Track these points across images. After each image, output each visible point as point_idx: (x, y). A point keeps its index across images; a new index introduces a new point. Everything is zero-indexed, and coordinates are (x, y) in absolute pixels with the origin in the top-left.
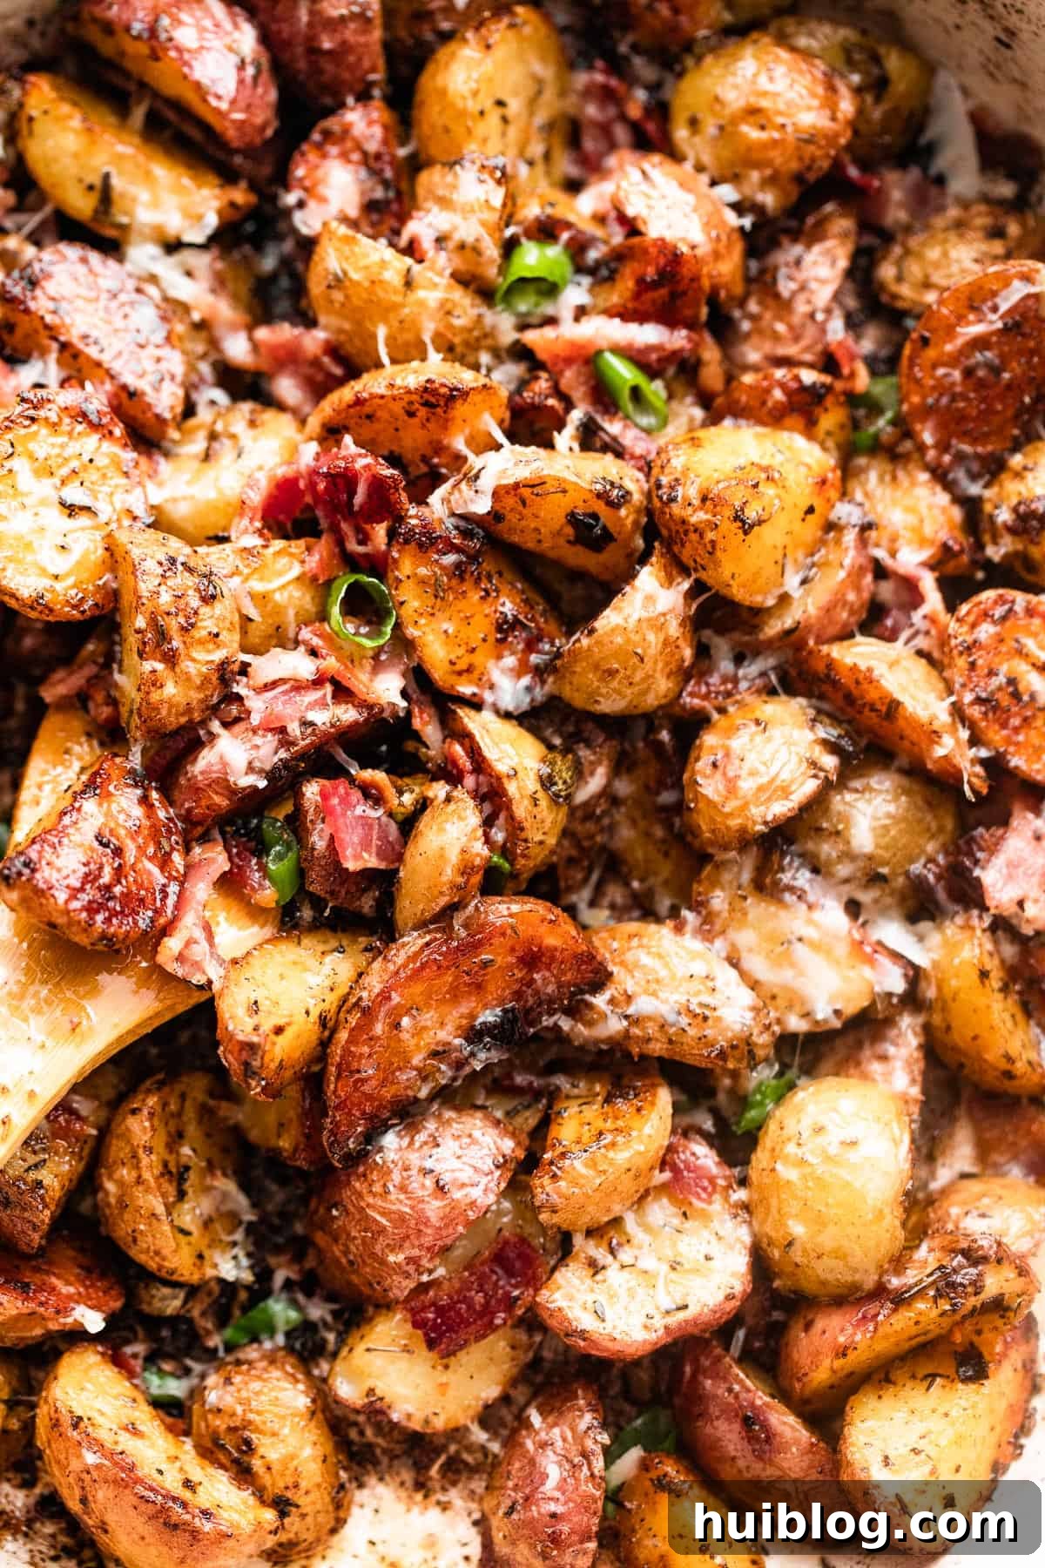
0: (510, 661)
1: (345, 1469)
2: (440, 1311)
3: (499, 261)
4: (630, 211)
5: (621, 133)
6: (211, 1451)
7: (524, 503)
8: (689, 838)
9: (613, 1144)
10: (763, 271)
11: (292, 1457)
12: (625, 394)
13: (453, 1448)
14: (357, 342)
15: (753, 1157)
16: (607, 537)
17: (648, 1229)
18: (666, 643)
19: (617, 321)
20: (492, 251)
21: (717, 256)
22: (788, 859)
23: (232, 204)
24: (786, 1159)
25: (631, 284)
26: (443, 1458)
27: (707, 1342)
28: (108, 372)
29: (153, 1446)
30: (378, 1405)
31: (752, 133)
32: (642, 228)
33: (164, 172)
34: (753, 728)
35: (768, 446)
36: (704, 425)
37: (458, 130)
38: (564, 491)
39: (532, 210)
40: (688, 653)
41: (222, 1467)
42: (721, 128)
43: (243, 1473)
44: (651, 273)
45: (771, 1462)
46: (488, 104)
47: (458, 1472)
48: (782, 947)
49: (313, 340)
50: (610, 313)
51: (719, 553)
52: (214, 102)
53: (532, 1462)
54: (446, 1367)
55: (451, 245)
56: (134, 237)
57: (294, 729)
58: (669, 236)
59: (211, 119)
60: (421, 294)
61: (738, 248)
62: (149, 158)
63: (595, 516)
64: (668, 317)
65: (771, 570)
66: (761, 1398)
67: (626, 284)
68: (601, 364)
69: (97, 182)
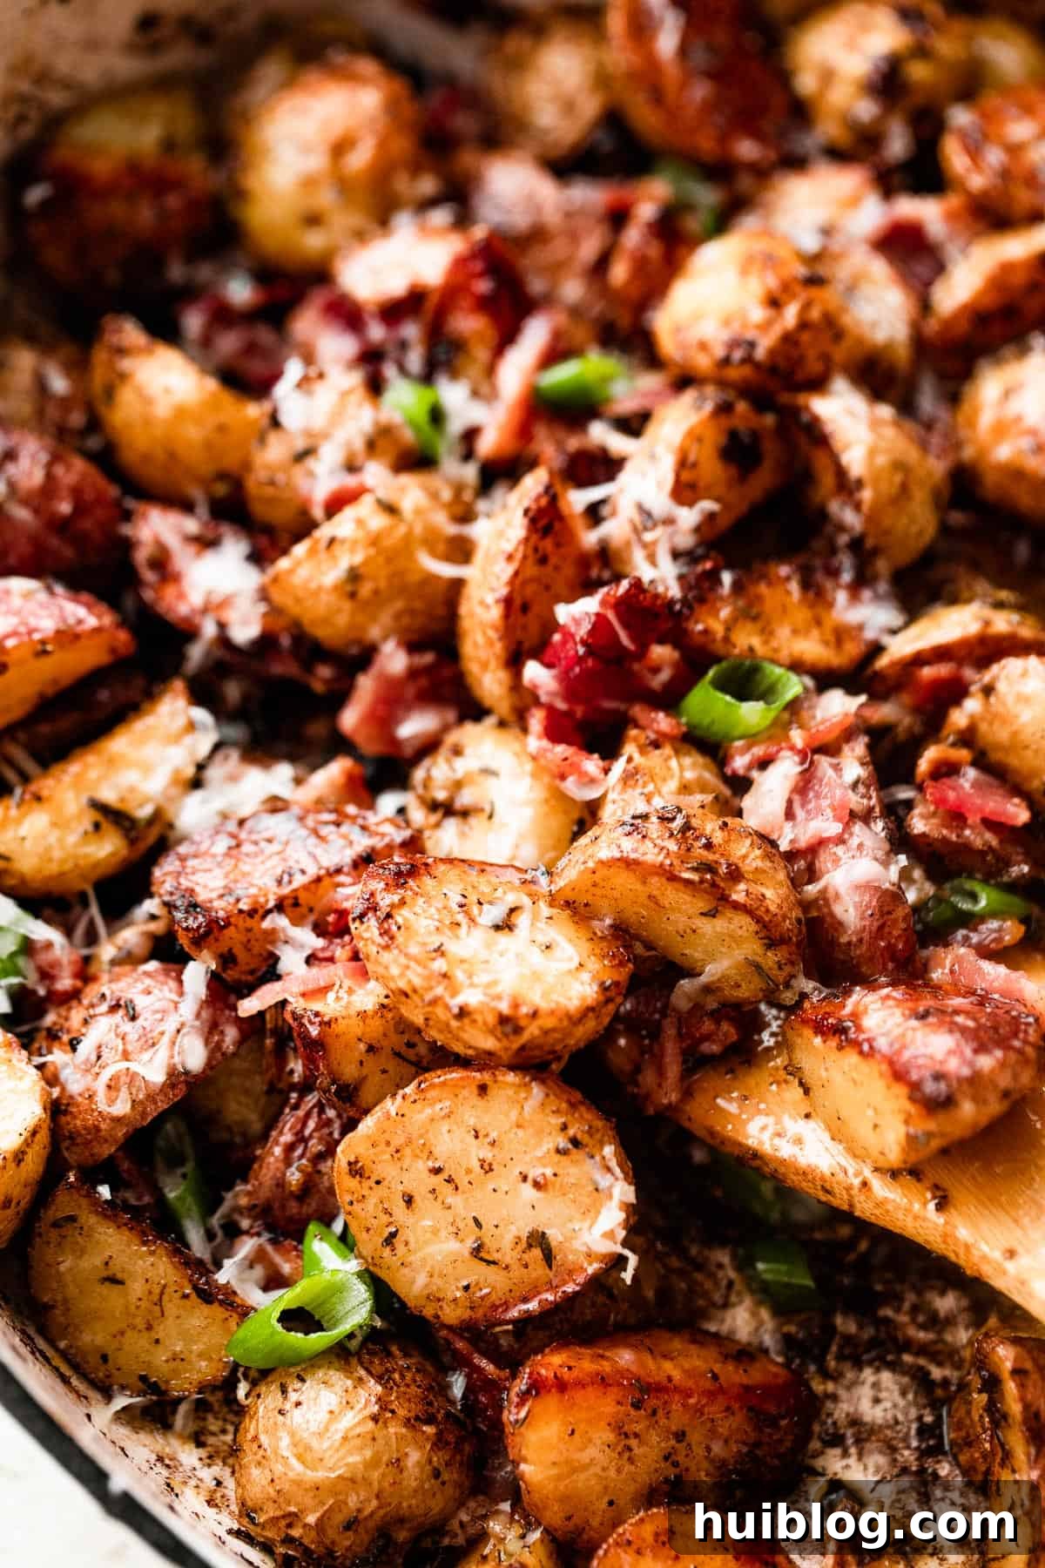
0: (841, 597)
14: (418, 605)
28: (330, 874)
33: (120, 743)
49: (394, 660)
56: (170, 813)
57: (856, 801)
60: (406, 507)
69: (98, 817)
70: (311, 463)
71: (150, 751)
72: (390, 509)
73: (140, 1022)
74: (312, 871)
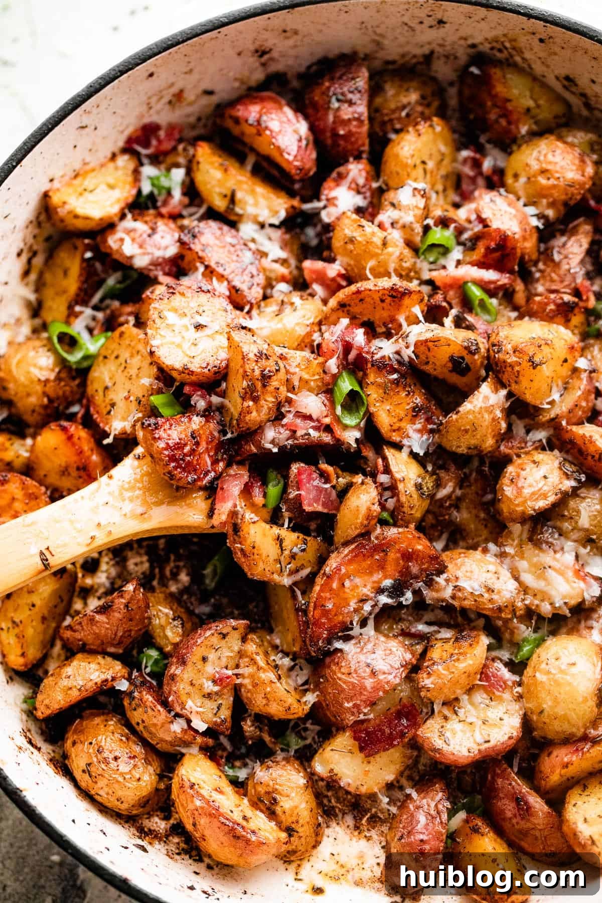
0: (418, 426)
1: (322, 816)
2: (368, 733)
3: (421, 234)
4: (484, 216)
5: (481, 182)
6: (256, 803)
7: (429, 350)
8: (498, 516)
9: (458, 659)
10: (547, 249)
11: (296, 807)
12: (477, 302)
13: (374, 810)
14: (356, 270)
15: (525, 672)
16: (468, 369)
17: (472, 704)
18: (493, 420)
19: (476, 268)
20: (419, 229)
21: (525, 239)
22: (546, 528)
23: (293, 207)
24: (540, 671)
25: (483, 250)
26: (369, 815)
27: (500, 761)
28: (227, 279)
29: (228, 799)
30: (334, 778)
31: (543, 181)
32: (490, 224)
33: (261, 190)
34: (532, 465)
35: (546, 330)
36: (516, 319)
37: (403, 174)
38: (449, 345)
39: (438, 213)
40: (504, 425)
41: (262, 811)
42: (529, 179)
43: (271, 814)
44: (493, 245)
45: (528, 820)
46: (418, 162)
47: (375, 822)
48: (541, 570)
49: (333, 270)
50: (473, 264)
51: (521, 378)
52: (286, 156)
53: (412, 815)
54: (369, 762)
55: (399, 225)
56: (245, 219)
58: (503, 227)
59: (284, 165)
60: (390, 250)
61: (535, 236)
62: (254, 184)
63: (463, 358)
64: (499, 266)
65: (544, 387)
66: (525, 789)
67: (481, 250)
68: (466, 287)
69: (229, 194)
70: (392, 209)
71: (262, 202)
72: (385, 244)
73: (148, 239)
74: (225, 273)
